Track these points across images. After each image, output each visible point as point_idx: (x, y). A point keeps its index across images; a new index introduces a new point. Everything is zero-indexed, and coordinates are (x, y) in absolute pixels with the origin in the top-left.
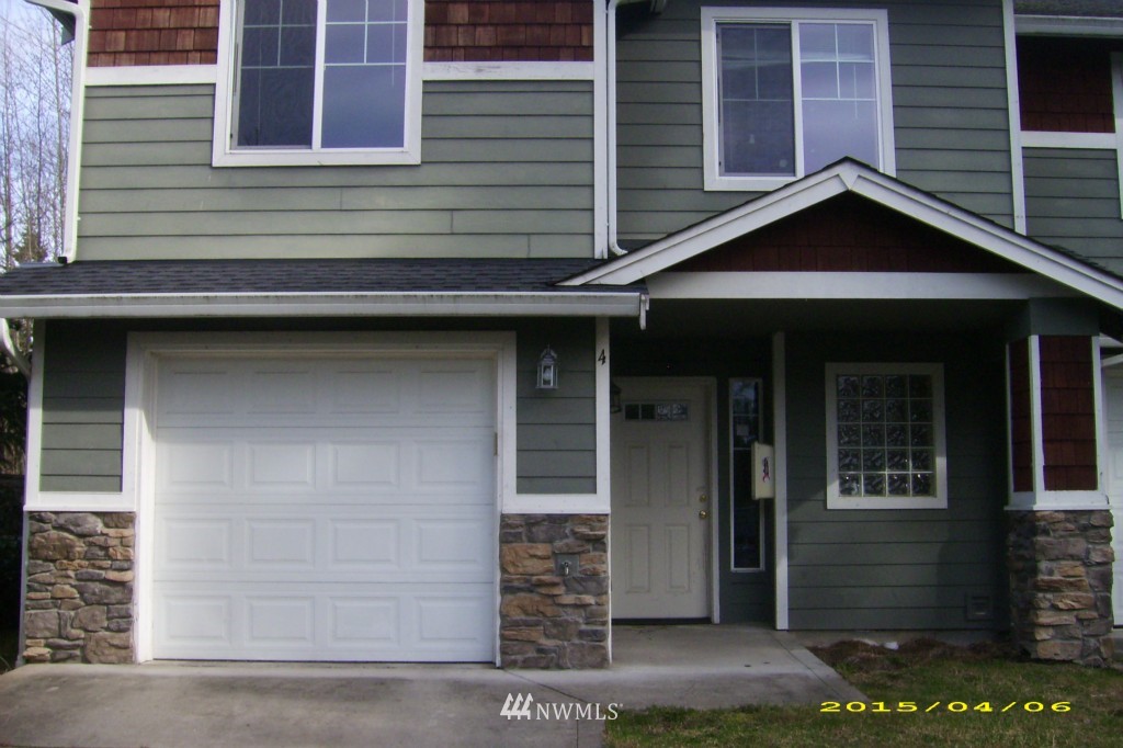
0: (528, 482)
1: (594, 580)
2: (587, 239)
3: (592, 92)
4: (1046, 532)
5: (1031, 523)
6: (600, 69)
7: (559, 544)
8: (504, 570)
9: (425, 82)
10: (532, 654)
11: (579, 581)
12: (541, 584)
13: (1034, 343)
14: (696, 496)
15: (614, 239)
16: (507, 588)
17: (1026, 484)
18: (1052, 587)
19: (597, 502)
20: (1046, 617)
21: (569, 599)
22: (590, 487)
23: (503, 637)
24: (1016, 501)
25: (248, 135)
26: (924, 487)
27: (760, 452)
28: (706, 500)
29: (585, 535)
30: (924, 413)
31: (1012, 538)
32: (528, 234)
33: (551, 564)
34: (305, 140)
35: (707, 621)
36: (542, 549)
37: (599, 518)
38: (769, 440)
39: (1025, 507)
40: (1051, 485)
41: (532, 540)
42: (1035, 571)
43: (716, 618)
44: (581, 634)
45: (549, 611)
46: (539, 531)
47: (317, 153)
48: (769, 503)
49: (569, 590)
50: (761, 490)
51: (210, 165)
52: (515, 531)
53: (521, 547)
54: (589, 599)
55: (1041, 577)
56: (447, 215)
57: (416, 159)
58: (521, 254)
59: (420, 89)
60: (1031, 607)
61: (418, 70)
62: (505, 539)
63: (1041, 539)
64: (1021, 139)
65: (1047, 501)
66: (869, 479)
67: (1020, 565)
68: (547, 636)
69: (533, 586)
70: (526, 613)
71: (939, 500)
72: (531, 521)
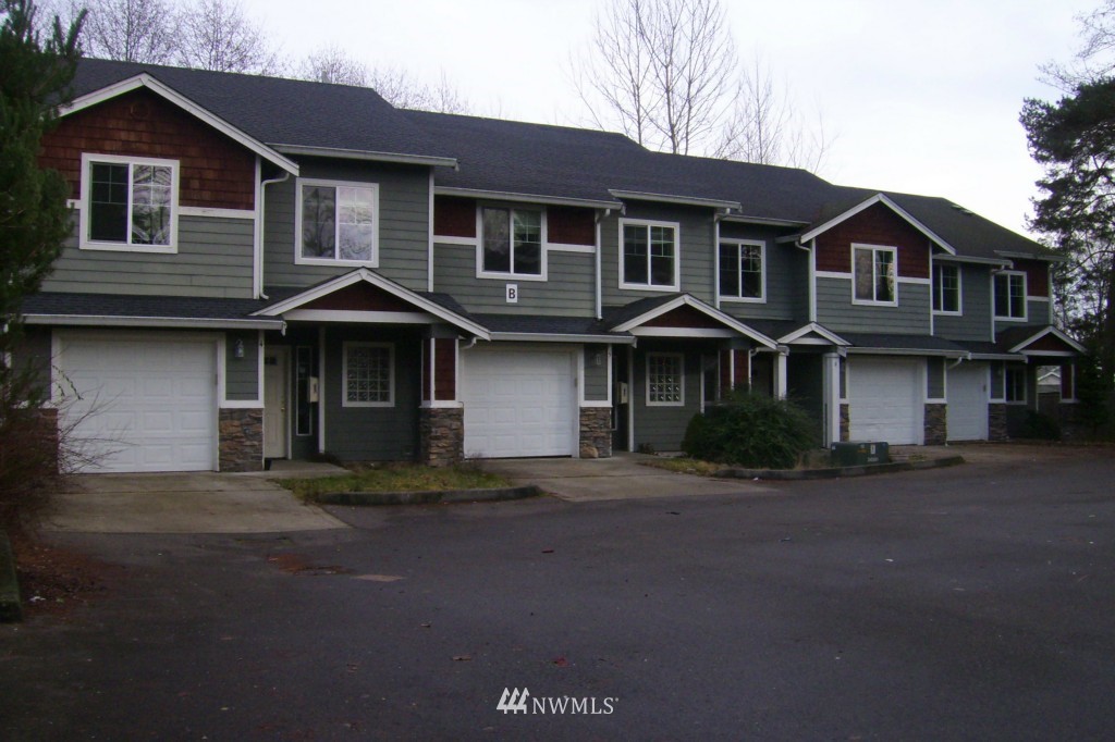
0: (230, 395)
1: (258, 435)
2: (250, 291)
3: (253, 225)
4: (435, 417)
5: (430, 413)
6: (257, 214)
7: (244, 421)
8: (220, 431)
9: (180, 216)
10: (232, 466)
11: (252, 436)
12: (237, 437)
13: (433, 341)
14: (280, 400)
15: (262, 291)
16: (222, 439)
17: (428, 397)
18: (437, 438)
19: (258, 404)
20: (434, 450)
21: (248, 443)
22: (255, 396)
23: (220, 459)
24: (424, 405)
25: (96, 235)
26: (385, 398)
27: (313, 381)
28: (285, 403)
29: (255, 417)
30: (385, 365)
31: (422, 419)
32: (225, 287)
33: (239, 429)
34: (123, 238)
35: (285, 458)
36: (236, 423)
37: (260, 410)
38: (316, 375)
39: (427, 406)
40: (437, 398)
41: (232, 419)
42: (430, 432)
43: (290, 457)
44: (252, 458)
45: (240, 448)
46: (235, 415)
47: (129, 246)
48: (316, 405)
49: (248, 439)
50: (313, 398)
51: (78, 248)
52: (226, 415)
53: (228, 422)
54: (256, 443)
55: (433, 434)
56: (189, 278)
57: (175, 251)
58: (222, 296)
59: (177, 217)
60: (429, 446)
61: (176, 210)
62: (221, 419)
63: (432, 419)
64: (433, 239)
65: (436, 404)
66: (361, 394)
67: (424, 430)
68: (238, 458)
69: (233, 438)
70: (230, 449)
71: (391, 404)
72: (232, 411)
